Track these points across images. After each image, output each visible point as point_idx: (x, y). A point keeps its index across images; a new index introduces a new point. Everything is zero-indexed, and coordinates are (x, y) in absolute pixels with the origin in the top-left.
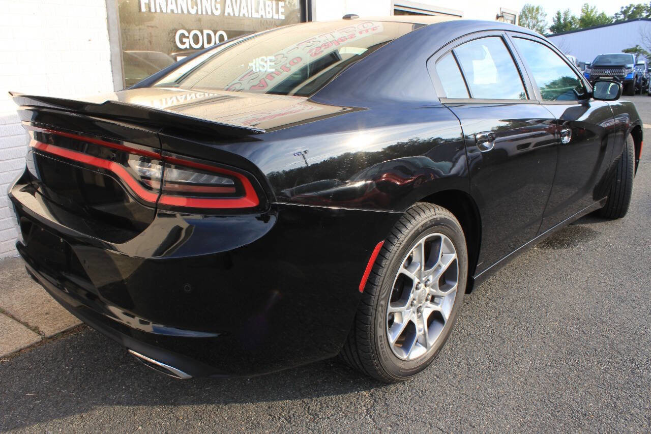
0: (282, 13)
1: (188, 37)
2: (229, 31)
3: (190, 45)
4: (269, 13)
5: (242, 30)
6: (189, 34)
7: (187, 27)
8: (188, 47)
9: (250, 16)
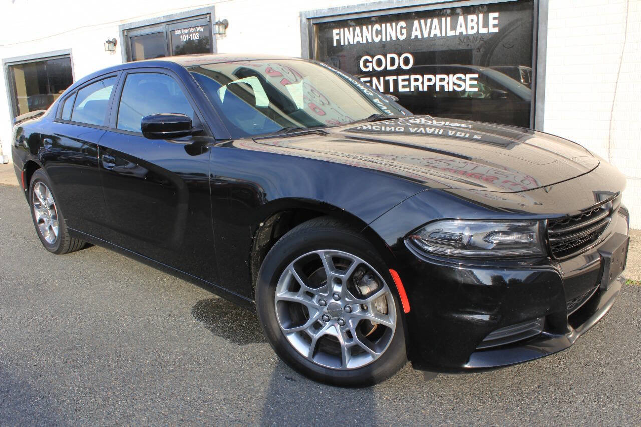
0: (494, 26)
1: (371, 62)
2: (416, 53)
3: (373, 68)
4: (472, 28)
5: (432, 50)
6: (372, 59)
7: (372, 53)
8: (371, 70)
9: (443, 34)
